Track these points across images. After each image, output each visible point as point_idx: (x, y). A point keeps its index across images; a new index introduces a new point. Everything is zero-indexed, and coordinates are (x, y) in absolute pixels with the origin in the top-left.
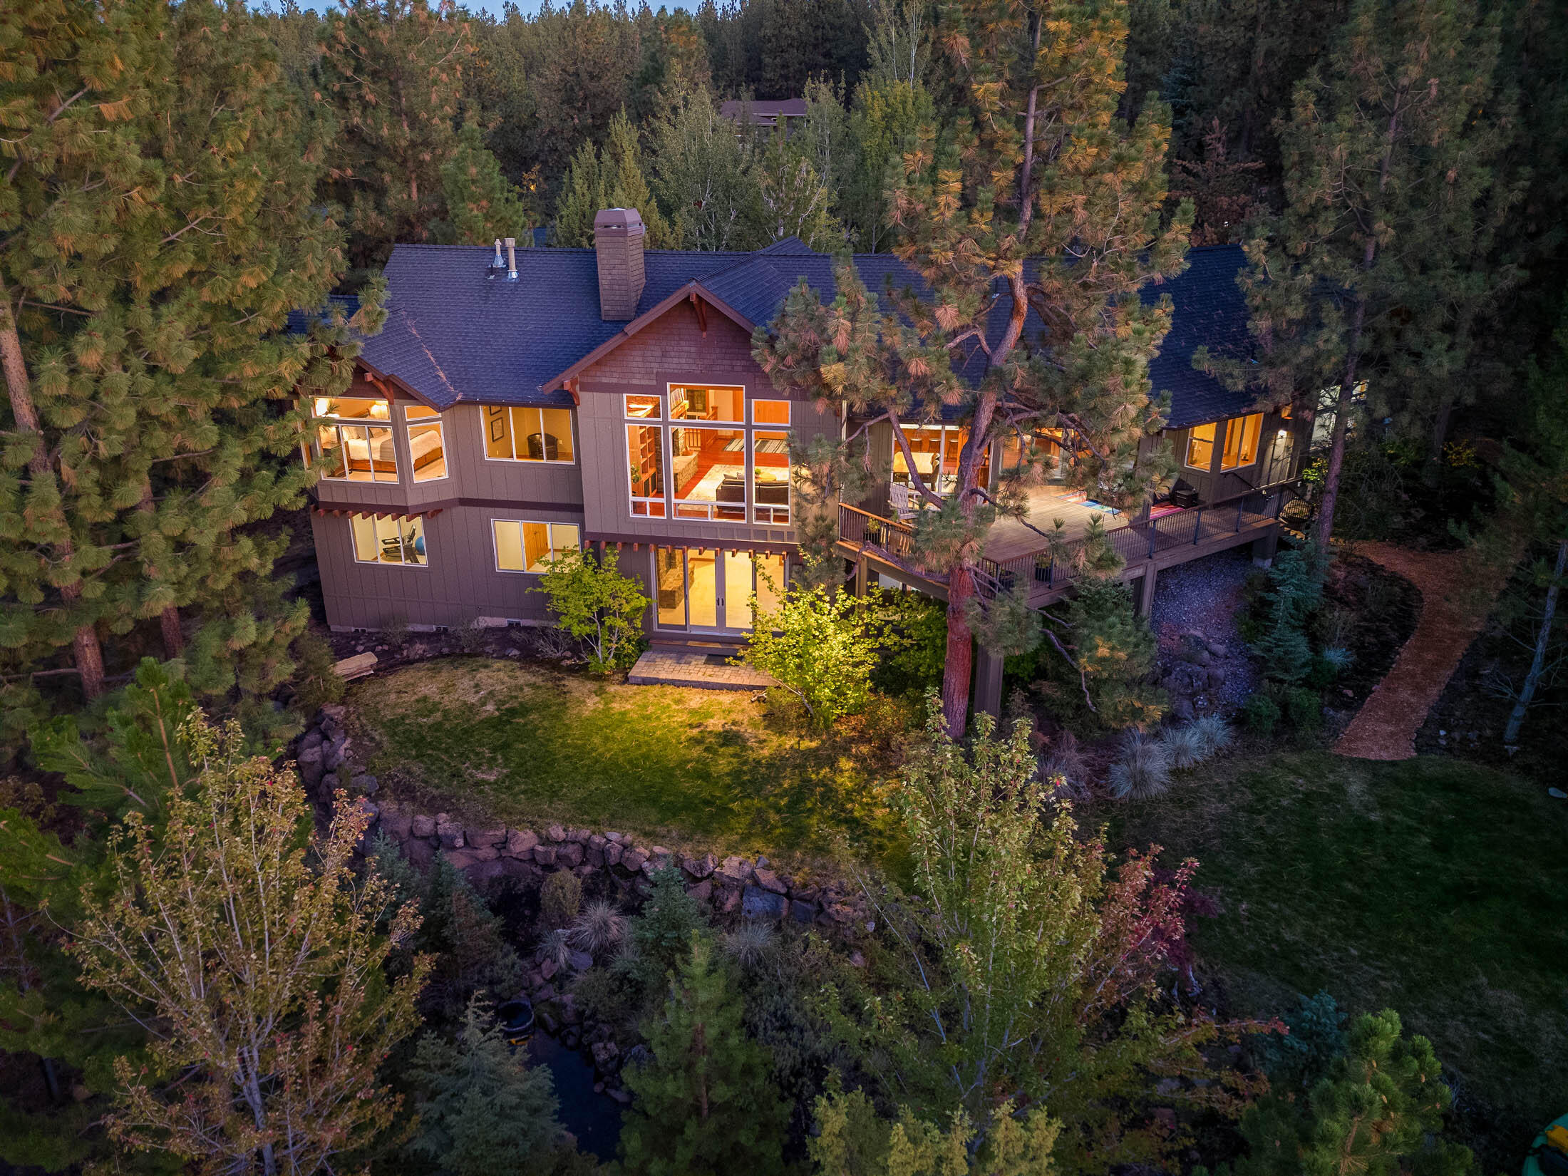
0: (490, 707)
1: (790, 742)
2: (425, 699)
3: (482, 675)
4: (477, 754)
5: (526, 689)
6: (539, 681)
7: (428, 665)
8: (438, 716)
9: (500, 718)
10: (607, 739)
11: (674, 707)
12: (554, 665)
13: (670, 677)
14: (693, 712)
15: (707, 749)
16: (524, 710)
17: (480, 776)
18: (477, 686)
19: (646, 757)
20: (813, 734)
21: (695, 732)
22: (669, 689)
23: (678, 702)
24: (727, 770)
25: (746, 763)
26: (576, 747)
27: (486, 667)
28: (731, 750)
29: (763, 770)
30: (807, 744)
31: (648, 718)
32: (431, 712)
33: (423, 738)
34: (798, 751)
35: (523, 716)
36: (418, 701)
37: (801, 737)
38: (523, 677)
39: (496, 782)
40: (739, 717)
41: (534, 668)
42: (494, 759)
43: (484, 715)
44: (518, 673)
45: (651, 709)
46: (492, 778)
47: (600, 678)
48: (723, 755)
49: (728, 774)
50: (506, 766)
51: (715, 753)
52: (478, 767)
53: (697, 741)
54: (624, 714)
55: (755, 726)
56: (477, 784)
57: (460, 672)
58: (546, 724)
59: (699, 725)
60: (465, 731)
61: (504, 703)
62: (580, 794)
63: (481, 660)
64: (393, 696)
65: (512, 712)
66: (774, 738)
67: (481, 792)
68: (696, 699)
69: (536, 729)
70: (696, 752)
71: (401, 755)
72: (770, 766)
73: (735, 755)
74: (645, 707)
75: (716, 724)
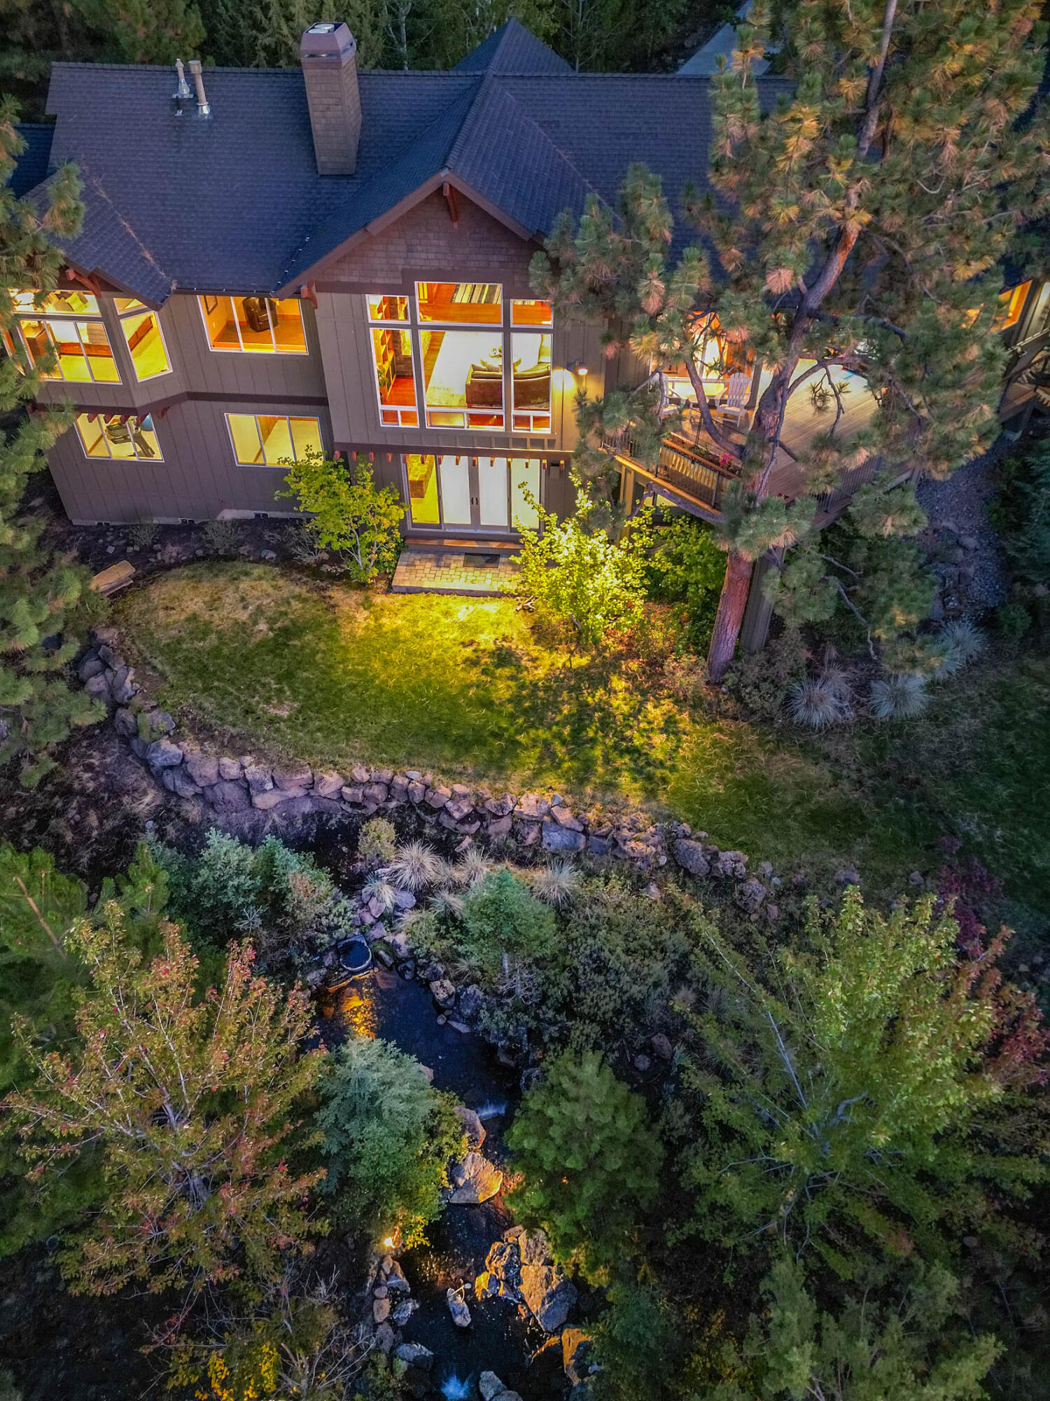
0: (263, 626)
1: (561, 659)
2: (194, 617)
3: (245, 584)
4: (264, 685)
5: (293, 602)
6: (304, 591)
7: (187, 571)
8: (213, 639)
9: (275, 639)
10: (386, 663)
11: (443, 620)
12: (314, 571)
13: (433, 585)
14: (463, 626)
15: (484, 672)
16: (297, 629)
17: (273, 712)
18: (243, 599)
19: (428, 684)
20: (582, 649)
21: (468, 652)
22: (435, 598)
23: (447, 614)
24: (507, 695)
25: (523, 687)
26: (358, 674)
27: (247, 574)
28: (507, 671)
29: (541, 694)
30: (577, 661)
31: (419, 635)
32: (205, 634)
33: (205, 666)
34: (571, 669)
35: (299, 638)
36: (188, 620)
37: (571, 653)
38: (289, 588)
39: (289, 719)
40: (507, 630)
41: (296, 575)
42: (281, 691)
43: (259, 637)
44: (281, 582)
45: (421, 625)
46: (285, 714)
47: (364, 587)
48: (500, 678)
49: (510, 701)
50: (295, 699)
51: (493, 676)
52: (268, 701)
53: (473, 663)
54: (395, 631)
55: (525, 641)
56: (271, 721)
57: (221, 581)
58: (322, 646)
59: (472, 643)
60: (246, 658)
61: (275, 620)
62: (374, 730)
63: (240, 566)
65: (286, 632)
66: (546, 655)
67: (278, 730)
68: (463, 610)
69: (315, 652)
70: (474, 675)
71: (189, 687)
72: (547, 689)
73: (512, 678)
74: (415, 622)
75: (487, 640)
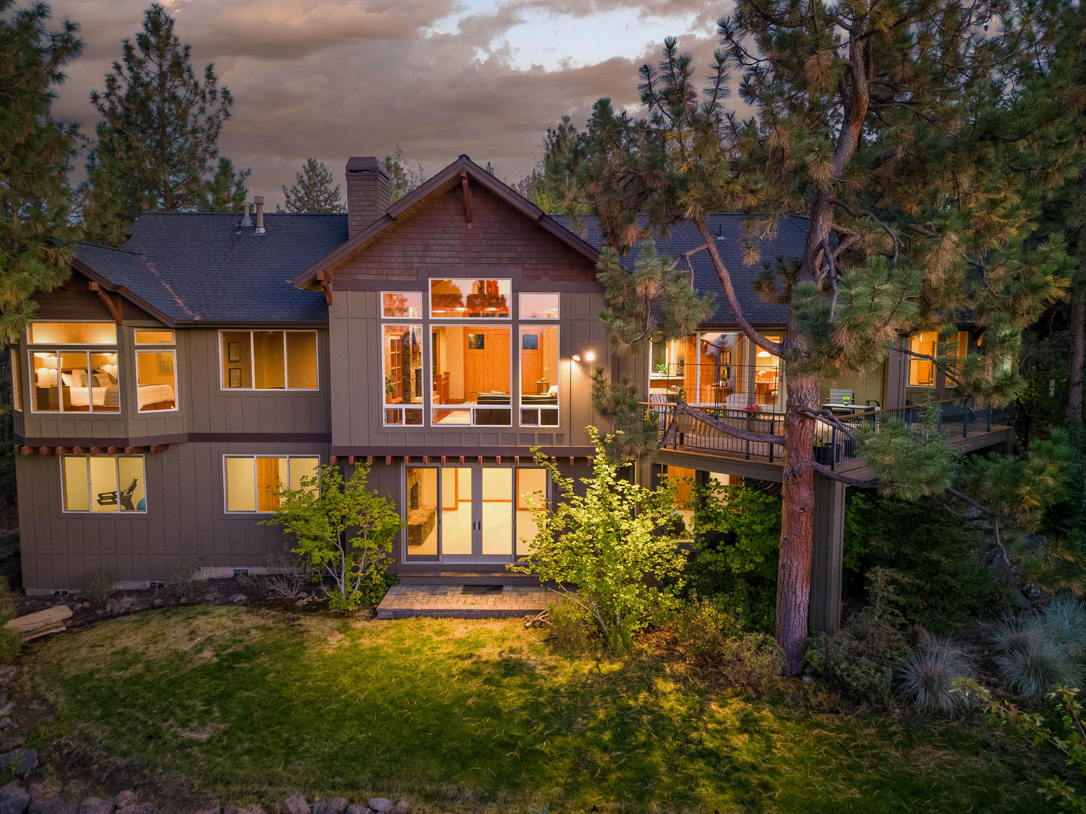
0: (207, 654)
1: (587, 666)
2: (125, 650)
3: (200, 622)
4: (186, 708)
5: (253, 632)
6: (270, 623)
7: (133, 617)
8: (139, 668)
9: (219, 665)
10: (358, 678)
11: (436, 638)
12: (288, 606)
13: (426, 607)
14: (460, 642)
15: (487, 681)
16: (251, 653)
17: (187, 734)
18: (192, 632)
19: (411, 695)
20: (612, 655)
21: (467, 664)
22: (427, 621)
23: (440, 633)
24: (520, 702)
25: (540, 693)
26: (318, 690)
27: (205, 613)
28: (517, 680)
29: (564, 701)
30: (606, 667)
31: (408, 652)
32: (130, 664)
33: (115, 694)
34: (599, 675)
35: (249, 659)
36: (115, 654)
37: (598, 660)
38: (250, 620)
39: (209, 742)
40: (516, 644)
41: (264, 611)
42: (208, 712)
43: (198, 663)
44: (244, 617)
45: (408, 643)
46: (204, 737)
47: (343, 614)
48: (508, 687)
49: (522, 708)
50: (224, 720)
51: (499, 685)
52: (184, 724)
53: (474, 674)
54: (376, 649)
55: (539, 652)
56: (182, 746)
57: (173, 620)
58: (279, 666)
59: (471, 656)
60: (172, 683)
61: (225, 648)
62: (328, 748)
63: (200, 608)
64: (84, 652)
65: (236, 657)
66: (566, 663)
67: (187, 756)
68: (460, 629)
69: (265, 673)
70: (474, 685)
71: (79, 717)
72: (572, 694)
73: (524, 686)
74: (402, 640)
75: (490, 652)
